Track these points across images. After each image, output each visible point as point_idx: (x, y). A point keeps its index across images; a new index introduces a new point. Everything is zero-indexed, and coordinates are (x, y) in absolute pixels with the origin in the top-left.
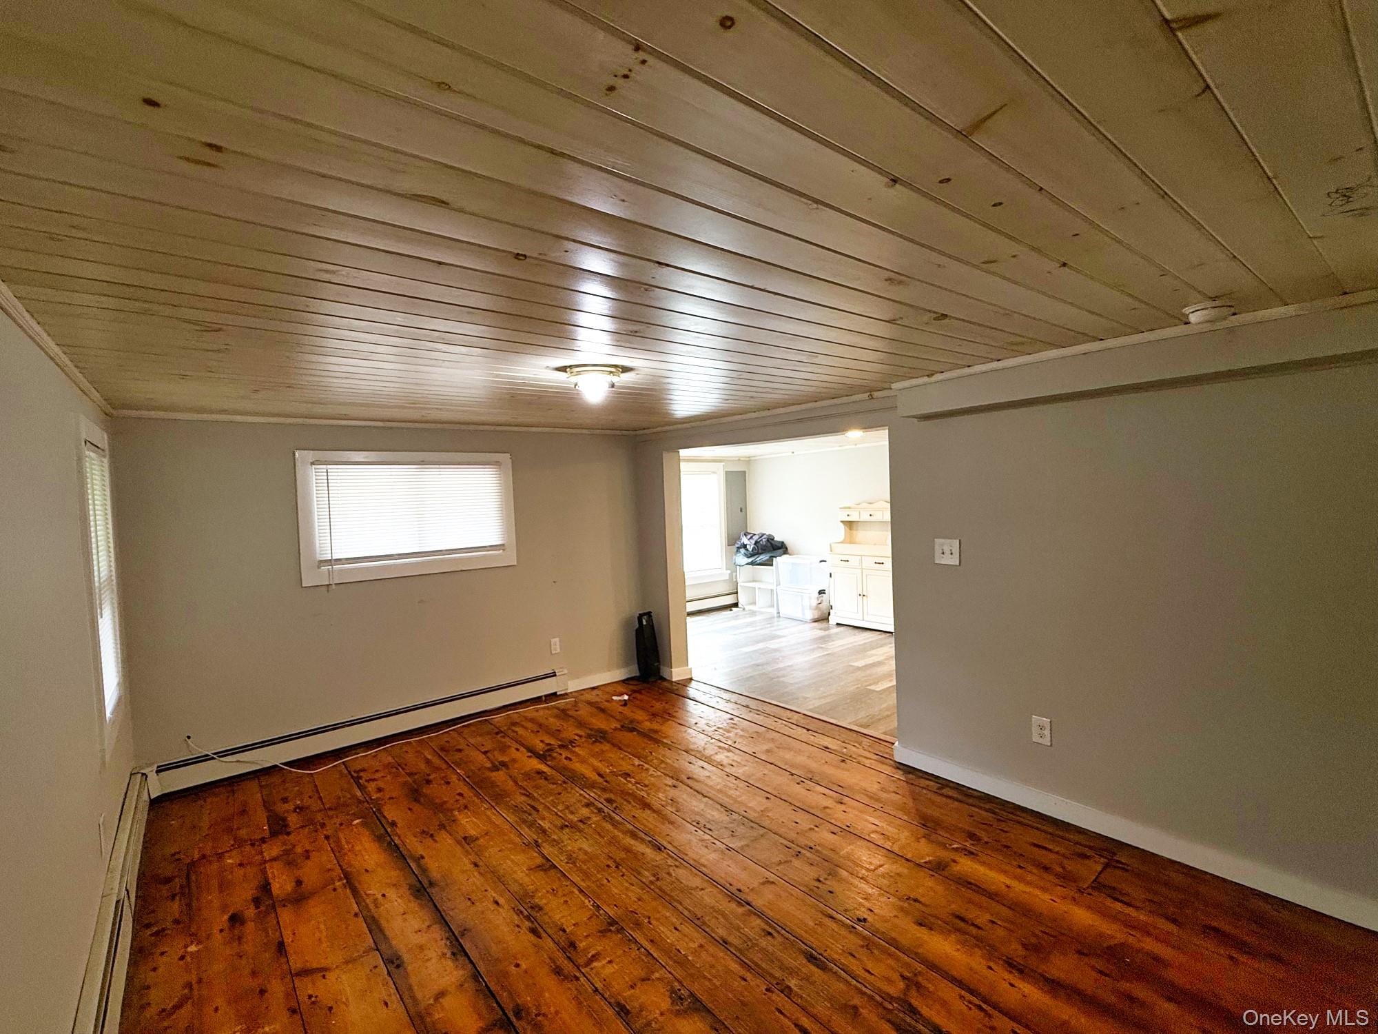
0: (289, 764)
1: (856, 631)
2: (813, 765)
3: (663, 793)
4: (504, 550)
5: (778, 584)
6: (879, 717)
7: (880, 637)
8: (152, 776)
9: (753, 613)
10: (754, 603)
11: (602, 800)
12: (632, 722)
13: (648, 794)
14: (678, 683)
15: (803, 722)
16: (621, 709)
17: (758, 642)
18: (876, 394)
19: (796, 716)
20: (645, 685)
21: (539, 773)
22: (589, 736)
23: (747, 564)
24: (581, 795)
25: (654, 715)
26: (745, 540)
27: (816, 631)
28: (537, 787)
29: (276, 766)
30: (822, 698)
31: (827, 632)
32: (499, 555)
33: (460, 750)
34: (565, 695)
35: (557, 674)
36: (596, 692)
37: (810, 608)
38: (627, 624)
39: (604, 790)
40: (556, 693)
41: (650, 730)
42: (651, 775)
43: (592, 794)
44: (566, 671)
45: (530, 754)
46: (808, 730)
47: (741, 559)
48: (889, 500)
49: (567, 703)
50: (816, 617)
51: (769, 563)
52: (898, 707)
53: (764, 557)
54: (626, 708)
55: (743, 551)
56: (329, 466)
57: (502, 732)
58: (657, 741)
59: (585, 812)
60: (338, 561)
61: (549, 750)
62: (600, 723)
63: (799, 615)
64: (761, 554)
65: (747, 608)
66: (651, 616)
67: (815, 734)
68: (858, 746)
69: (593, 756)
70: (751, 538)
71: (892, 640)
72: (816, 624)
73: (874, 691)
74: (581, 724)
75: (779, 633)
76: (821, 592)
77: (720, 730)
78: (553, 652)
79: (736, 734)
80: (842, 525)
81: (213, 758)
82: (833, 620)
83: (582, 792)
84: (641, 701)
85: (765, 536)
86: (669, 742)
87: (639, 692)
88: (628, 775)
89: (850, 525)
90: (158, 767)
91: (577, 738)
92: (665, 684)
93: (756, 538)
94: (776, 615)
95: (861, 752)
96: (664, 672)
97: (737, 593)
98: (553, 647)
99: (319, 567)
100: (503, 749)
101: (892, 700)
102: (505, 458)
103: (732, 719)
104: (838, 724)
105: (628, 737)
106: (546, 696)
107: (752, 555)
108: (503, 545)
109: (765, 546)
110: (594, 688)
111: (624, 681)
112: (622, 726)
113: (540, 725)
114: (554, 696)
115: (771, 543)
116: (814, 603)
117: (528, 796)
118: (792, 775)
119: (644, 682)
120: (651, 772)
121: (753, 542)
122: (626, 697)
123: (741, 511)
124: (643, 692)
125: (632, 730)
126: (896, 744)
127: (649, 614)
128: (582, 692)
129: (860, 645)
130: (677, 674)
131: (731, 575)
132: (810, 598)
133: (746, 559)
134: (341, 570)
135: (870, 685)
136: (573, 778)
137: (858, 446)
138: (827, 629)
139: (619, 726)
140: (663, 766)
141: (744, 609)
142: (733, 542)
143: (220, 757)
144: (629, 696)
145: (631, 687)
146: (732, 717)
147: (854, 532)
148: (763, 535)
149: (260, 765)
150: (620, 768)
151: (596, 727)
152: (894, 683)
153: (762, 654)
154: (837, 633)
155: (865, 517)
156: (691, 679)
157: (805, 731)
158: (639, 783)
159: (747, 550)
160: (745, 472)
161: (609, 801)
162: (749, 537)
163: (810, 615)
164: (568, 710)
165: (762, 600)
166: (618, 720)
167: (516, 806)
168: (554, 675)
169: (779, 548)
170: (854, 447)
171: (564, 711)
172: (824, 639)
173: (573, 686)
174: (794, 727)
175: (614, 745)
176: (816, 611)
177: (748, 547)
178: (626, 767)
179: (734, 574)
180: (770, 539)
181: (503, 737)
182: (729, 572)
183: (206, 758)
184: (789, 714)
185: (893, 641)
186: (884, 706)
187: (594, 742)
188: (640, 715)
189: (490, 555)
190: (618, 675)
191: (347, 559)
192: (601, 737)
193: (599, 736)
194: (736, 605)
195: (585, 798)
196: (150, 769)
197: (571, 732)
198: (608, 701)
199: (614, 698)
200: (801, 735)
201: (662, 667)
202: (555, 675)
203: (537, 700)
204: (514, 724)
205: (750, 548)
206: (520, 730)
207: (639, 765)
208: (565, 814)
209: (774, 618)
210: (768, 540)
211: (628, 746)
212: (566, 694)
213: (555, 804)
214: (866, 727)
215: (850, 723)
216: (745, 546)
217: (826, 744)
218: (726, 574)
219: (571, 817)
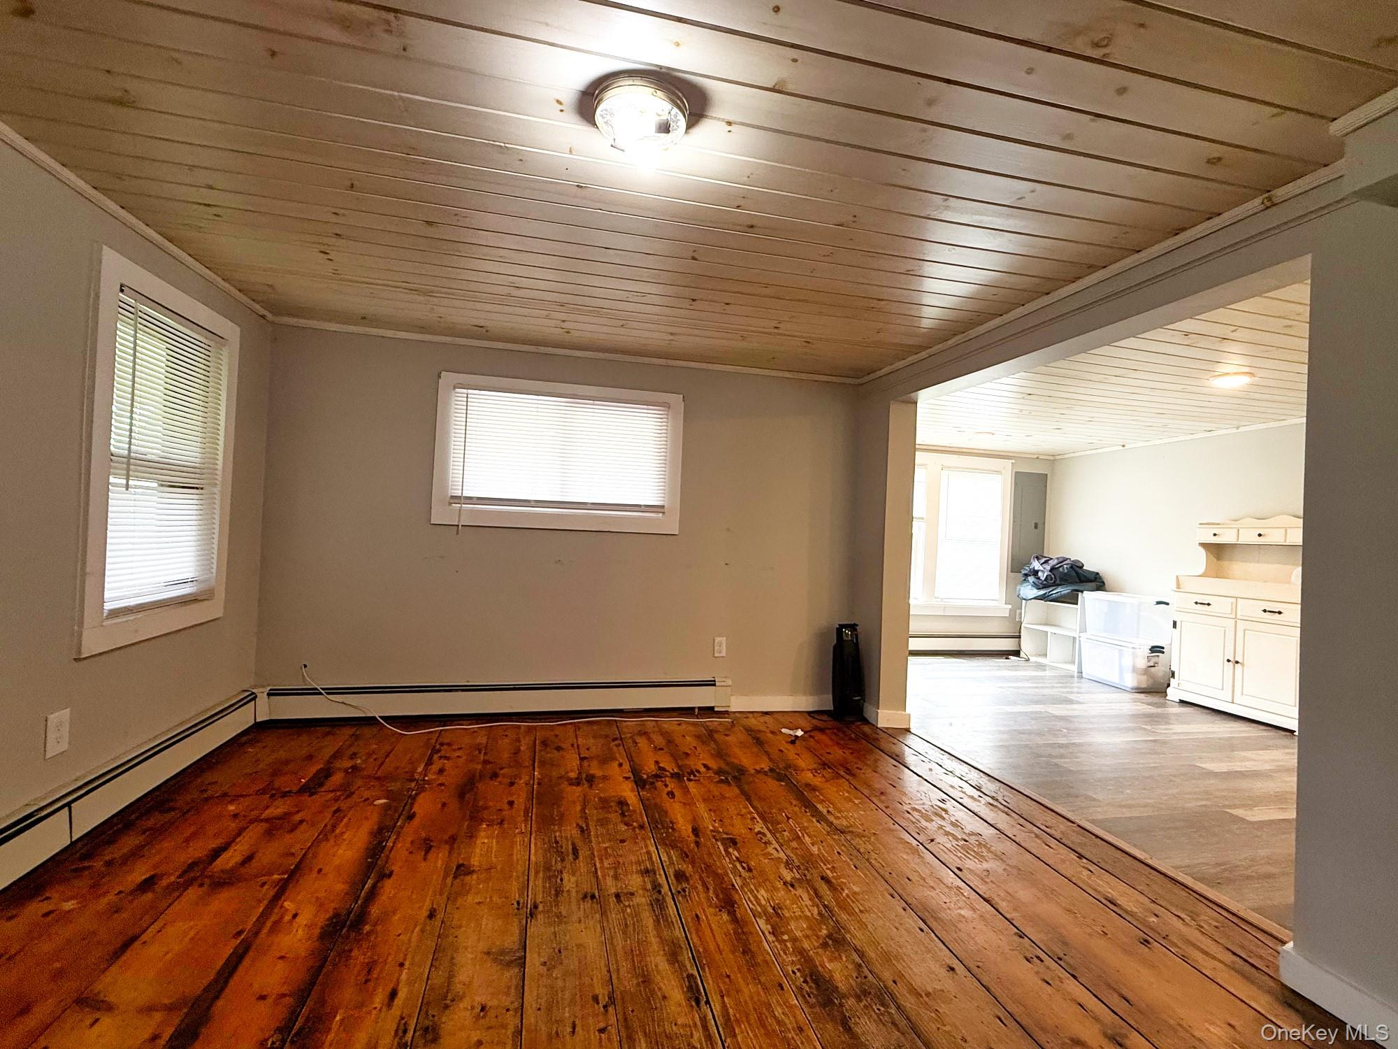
0: (387, 719)
1: (1217, 718)
2: (1075, 932)
3: (767, 891)
4: (664, 513)
5: (1083, 630)
6: (1249, 872)
7: (1265, 734)
8: (262, 699)
9: (1041, 667)
10: (1045, 655)
11: (671, 872)
12: (788, 767)
13: (745, 884)
14: (883, 730)
15: (1076, 839)
16: (785, 746)
17: (1036, 702)
18: (1280, 193)
19: (1063, 826)
20: (836, 724)
21: (622, 803)
22: (719, 772)
23: (1035, 598)
24: (648, 853)
25: (824, 765)
26: (1036, 565)
27: (1143, 705)
28: (603, 822)
29: (374, 718)
30: (1124, 806)
31: (1159, 710)
32: (657, 519)
33: (559, 749)
34: (725, 713)
35: (717, 684)
36: (767, 718)
37: (1134, 670)
38: (822, 636)
39: (685, 855)
40: (713, 707)
41: (807, 785)
42: (767, 855)
43: (664, 858)
44: (729, 682)
45: (630, 775)
46: (1081, 856)
47: (1029, 591)
48: (1301, 513)
49: (721, 723)
50: (1144, 686)
51: (1072, 599)
52: (1298, 861)
53: (1063, 590)
54: (790, 747)
55: (1031, 579)
56: (470, 391)
57: (621, 739)
58: (808, 805)
59: (635, 881)
60: (469, 500)
61: (656, 776)
62: (746, 759)
63: (1115, 680)
64: (1059, 585)
65: (1032, 659)
66: (856, 630)
67: (1092, 868)
68: (1188, 919)
69: (705, 800)
70: (1046, 562)
71: (1295, 743)
72: (1142, 696)
73: (1243, 820)
74: (720, 754)
75: (1072, 697)
76: (1157, 650)
77: (916, 814)
78: (716, 655)
79: (941, 827)
80: (1202, 552)
81: (321, 694)
82: (1173, 694)
83: (653, 849)
84: (818, 742)
85: (1068, 562)
86: (824, 811)
87: (822, 730)
88: (734, 842)
89: (1217, 551)
90: (271, 690)
91: (703, 769)
92: (866, 729)
93: (1052, 563)
94: (1076, 674)
95: (1194, 935)
96: (868, 711)
97: (1019, 637)
98: (716, 648)
99: (450, 504)
100: (605, 760)
101: (1286, 846)
102: (676, 400)
103: (943, 801)
104: (1150, 862)
105: (771, 786)
106: (700, 708)
107: (1045, 587)
108: (663, 507)
109: (1066, 574)
110: (767, 713)
111: (809, 713)
112: (771, 770)
113: (670, 742)
114: (709, 711)
115: (1077, 573)
116: (1142, 663)
117: (582, 831)
118: (1022, 935)
119: (835, 719)
120: (770, 849)
121: (1049, 568)
122: (800, 733)
123: (1036, 527)
124: (828, 731)
125: (780, 778)
126: (1290, 945)
127: (853, 627)
128: (749, 715)
129: (1220, 739)
130: (885, 718)
131: (1012, 612)
132: (1134, 655)
133: (1035, 591)
134: (472, 511)
135: (1235, 806)
136: (659, 823)
137: (1241, 429)
138: (1163, 705)
139: (767, 769)
140: (794, 844)
141: (1028, 660)
142: (1019, 567)
143: (328, 693)
144: (805, 732)
145: (814, 721)
146: (945, 797)
147: (1226, 564)
148: (1066, 559)
149: (364, 712)
150: (730, 829)
151: (736, 761)
152: (1292, 814)
153: (1035, 719)
154: (1175, 714)
155: (1248, 537)
156: (908, 730)
157: (1073, 856)
158: (741, 862)
159: (1039, 578)
160: (1047, 475)
161: (680, 876)
162: (1043, 560)
163: (1130, 681)
164: (717, 731)
165: (1056, 654)
166: (771, 760)
167: (557, 842)
168: (712, 683)
169: (1091, 581)
170: (1235, 431)
171: (711, 733)
172: (1152, 719)
173: (738, 704)
174: (1053, 843)
175: (743, 792)
176: (1144, 678)
177: (1040, 574)
178: (739, 828)
179: (1018, 611)
180: (1076, 567)
181: (618, 746)
182: (1010, 606)
183: (314, 692)
184: (1050, 819)
185: (1296, 745)
186: (1263, 853)
187: (721, 781)
188: (805, 762)
189: (644, 518)
190: (803, 702)
191: (479, 498)
192: (734, 777)
193: (734, 775)
194: (1017, 653)
195: (650, 858)
196: (261, 690)
197: (702, 759)
198: (773, 733)
199: (784, 730)
200: (1063, 861)
201: (866, 705)
202: (714, 685)
203: (688, 711)
204: (644, 733)
205: (1042, 576)
206: (642, 742)
207: (759, 833)
208: (604, 876)
209: (1073, 677)
210: (1072, 567)
211: (761, 799)
212: (727, 712)
213: (605, 854)
214: (1215, 883)
215: (1176, 868)
216: (1035, 573)
217: (1113, 894)
218: (1005, 610)
219: (609, 881)
